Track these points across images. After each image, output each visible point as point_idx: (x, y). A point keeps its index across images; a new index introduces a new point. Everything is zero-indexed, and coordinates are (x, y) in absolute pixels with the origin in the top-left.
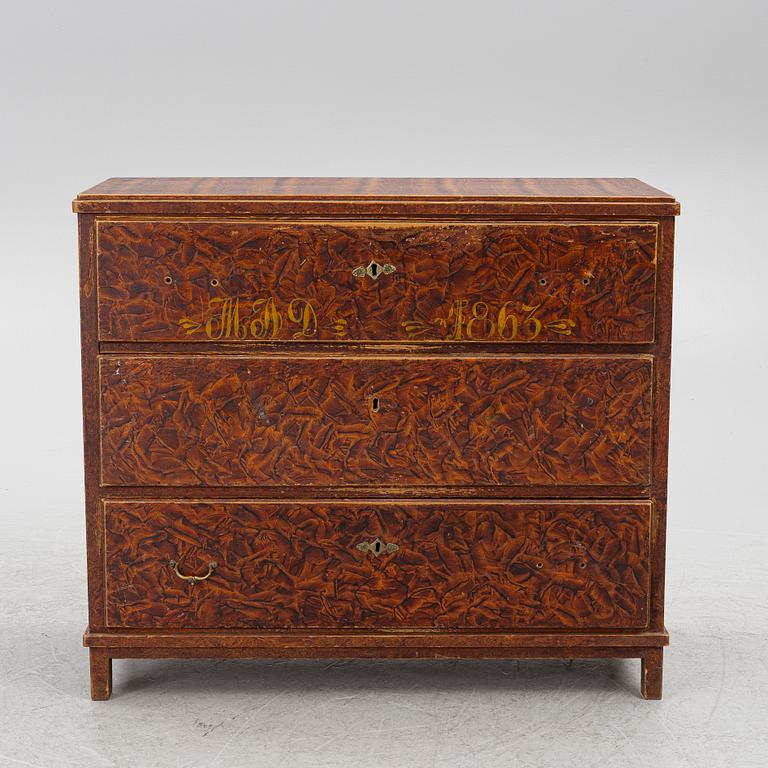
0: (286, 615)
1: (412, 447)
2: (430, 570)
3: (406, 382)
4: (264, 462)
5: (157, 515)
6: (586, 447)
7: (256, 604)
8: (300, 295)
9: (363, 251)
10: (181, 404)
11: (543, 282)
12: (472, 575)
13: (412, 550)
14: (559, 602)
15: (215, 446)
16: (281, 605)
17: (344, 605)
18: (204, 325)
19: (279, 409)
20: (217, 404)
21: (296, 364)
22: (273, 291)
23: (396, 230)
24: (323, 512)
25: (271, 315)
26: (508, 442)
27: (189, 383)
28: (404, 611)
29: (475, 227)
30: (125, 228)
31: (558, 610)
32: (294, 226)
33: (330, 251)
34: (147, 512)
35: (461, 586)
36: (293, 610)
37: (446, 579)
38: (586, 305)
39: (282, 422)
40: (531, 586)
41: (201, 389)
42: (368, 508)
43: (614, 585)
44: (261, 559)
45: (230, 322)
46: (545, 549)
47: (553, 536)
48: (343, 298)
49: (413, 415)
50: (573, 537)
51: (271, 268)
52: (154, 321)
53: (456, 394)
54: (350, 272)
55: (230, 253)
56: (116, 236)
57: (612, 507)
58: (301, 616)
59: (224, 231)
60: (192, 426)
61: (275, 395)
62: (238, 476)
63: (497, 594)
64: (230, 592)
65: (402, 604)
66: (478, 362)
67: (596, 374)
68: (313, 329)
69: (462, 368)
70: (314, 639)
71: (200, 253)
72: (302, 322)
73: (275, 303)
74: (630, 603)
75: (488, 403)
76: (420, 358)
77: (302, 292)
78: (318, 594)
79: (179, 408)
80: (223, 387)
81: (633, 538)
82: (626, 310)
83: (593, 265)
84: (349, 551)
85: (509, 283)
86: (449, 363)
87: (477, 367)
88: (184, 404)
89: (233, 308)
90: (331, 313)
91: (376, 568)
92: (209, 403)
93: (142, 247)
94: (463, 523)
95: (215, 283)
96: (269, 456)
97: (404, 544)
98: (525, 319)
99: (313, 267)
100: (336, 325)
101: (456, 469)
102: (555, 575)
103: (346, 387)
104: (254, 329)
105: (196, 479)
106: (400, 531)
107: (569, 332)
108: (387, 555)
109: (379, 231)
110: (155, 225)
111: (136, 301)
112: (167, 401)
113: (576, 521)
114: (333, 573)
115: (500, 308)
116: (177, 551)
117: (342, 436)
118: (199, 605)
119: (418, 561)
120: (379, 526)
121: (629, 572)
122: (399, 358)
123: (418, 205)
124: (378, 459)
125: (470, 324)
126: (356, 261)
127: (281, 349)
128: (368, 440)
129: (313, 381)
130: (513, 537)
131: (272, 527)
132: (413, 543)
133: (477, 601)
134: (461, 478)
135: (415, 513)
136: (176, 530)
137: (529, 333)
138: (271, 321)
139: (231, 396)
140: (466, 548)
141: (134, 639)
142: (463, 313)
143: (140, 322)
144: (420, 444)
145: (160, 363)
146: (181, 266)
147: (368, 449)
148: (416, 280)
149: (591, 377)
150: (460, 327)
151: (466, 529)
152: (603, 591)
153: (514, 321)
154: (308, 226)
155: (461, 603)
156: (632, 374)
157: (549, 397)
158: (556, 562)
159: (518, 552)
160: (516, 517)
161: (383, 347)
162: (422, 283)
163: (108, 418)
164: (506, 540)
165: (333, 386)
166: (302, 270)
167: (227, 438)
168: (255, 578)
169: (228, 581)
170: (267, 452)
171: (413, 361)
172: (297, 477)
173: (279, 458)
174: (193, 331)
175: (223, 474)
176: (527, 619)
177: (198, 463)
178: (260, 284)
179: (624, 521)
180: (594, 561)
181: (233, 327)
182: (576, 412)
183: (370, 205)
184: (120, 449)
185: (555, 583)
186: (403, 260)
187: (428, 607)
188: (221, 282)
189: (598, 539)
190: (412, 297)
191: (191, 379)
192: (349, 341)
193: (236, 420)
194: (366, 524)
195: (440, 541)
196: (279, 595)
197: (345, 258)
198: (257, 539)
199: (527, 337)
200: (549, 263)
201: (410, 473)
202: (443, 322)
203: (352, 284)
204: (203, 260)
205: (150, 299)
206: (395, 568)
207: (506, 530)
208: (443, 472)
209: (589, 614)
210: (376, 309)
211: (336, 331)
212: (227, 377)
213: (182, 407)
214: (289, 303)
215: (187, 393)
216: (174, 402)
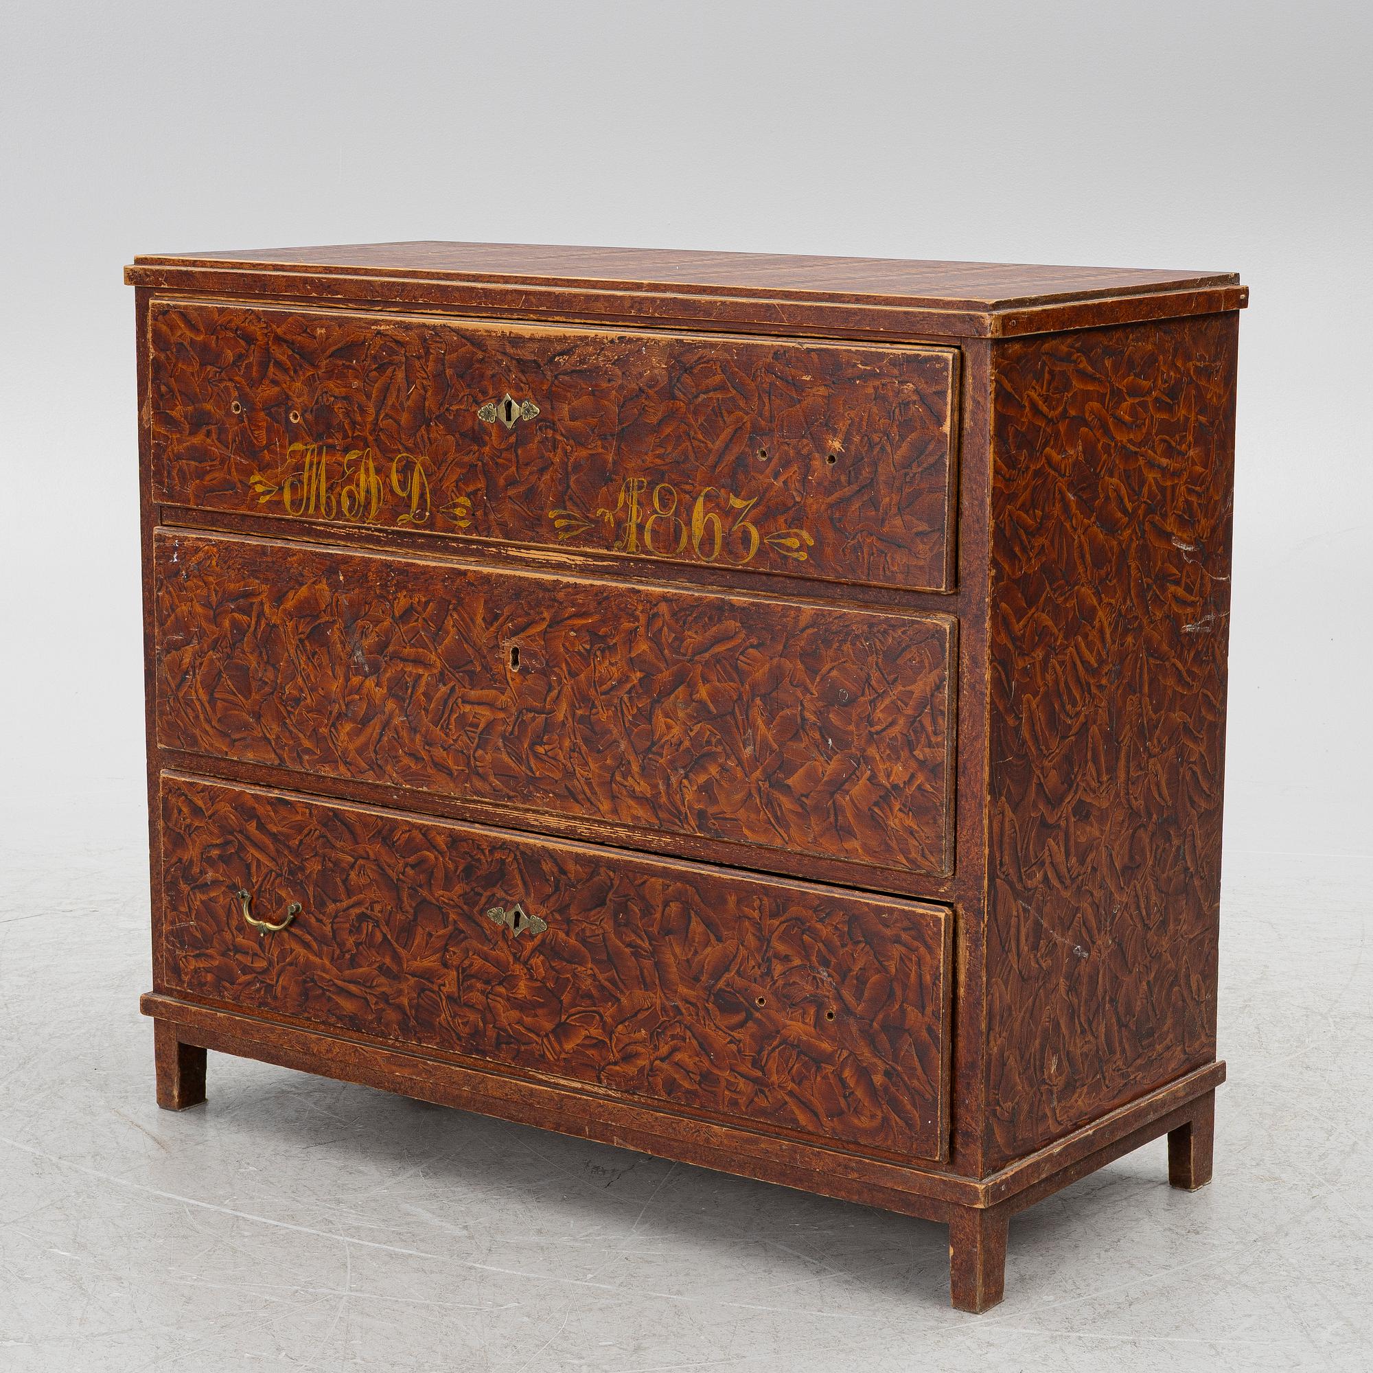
0: (392, 1015)
1: (567, 743)
2: (594, 976)
3: (558, 623)
4: (361, 740)
5: (225, 808)
6: (837, 785)
7: (352, 988)
8: (408, 450)
9: (493, 376)
10: (253, 622)
11: (764, 454)
12: (656, 998)
13: (567, 934)
14: (793, 1080)
15: (297, 701)
16: (385, 997)
17: (473, 1017)
18: (281, 489)
19: (381, 647)
20: (300, 630)
21: (405, 571)
22: (370, 438)
23: (541, 340)
24: (441, 840)
25: (368, 480)
26: (711, 756)
27: (264, 587)
28: (558, 1048)
29: (657, 342)
30: (183, 314)
31: (791, 1093)
32: (400, 323)
33: (447, 371)
34: (213, 799)
35: (641, 1016)
36: (399, 1007)
37: (619, 1000)
38: (830, 506)
39: (385, 671)
40: (748, 1040)
41: (279, 598)
42: (504, 845)
43: (881, 1066)
44: (357, 911)
45: (314, 487)
46: (769, 972)
47: (781, 948)
48: (466, 459)
49: (568, 684)
50: (814, 959)
51: (369, 397)
52: (218, 475)
53: (633, 655)
54: (475, 413)
55: (313, 365)
56: (173, 327)
57: (879, 910)
58: (413, 1023)
59: (305, 326)
60: (267, 662)
61: (377, 622)
62: (328, 758)
63: (695, 1042)
64: (317, 960)
65: (553, 1031)
66: (664, 598)
67: (853, 644)
68: (424, 510)
69: (640, 608)
70: (435, 1068)
71: (278, 364)
72: (410, 497)
73: (374, 459)
74: (909, 1107)
75: (681, 678)
76: (579, 581)
77: (410, 444)
78: (436, 988)
79: (252, 628)
80: (307, 600)
81: (913, 975)
82: (898, 521)
83: (842, 426)
84: (479, 919)
85: (710, 451)
86: (621, 594)
87: (663, 608)
88: (258, 623)
89: (319, 463)
90: (449, 484)
91: (517, 959)
92: (290, 624)
93: (205, 347)
94: (643, 898)
95: (296, 417)
96: (369, 730)
97: (556, 921)
98: (734, 523)
99: (425, 399)
100: (455, 506)
101: (632, 795)
102: (785, 1026)
103: (472, 620)
104: (346, 503)
105: (273, 756)
106: (549, 896)
107: (804, 556)
108: (532, 937)
109: (517, 340)
110: (221, 311)
111: (197, 440)
112: (236, 615)
113: (819, 926)
114: (455, 954)
115: (695, 499)
116: (249, 874)
117: (467, 708)
118: (279, 976)
119: (575, 958)
120: (520, 882)
121: (906, 1046)
122: (548, 577)
123: (575, 296)
124: (519, 760)
125: (649, 525)
126: (484, 393)
128: (504, 721)
129: (427, 603)
130: (719, 939)
131: (372, 856)
132: (569, 921)
133: (664, 1050)
134: (640, 812)
135: (571, 867)
136: (248, 838)
137: (740, 549)
138: (368, 491)
139: (318, 617)
140: (646, 945)
141: (201, 1014)
142: (638, 503)
143: (201, 474)
144: (579, 741)
145: (228, 547)
146: (254, 384)
147: (504, 738)
148: (571, 435)
149: (845, 648)
150: (634, 529)
151: (647, 910)
152: (864, 1073)
153: (718, 525)
154: (419, 326)
155: (641, 1049)
156: (914, 649)
157: (777, 677)
158: (787, 1000)
159: (727, 969)
160: (724, 901)
161: (533, 554)
162: (579, 440)
163: (165, 634)
164: (707, 943)
165: (455, 616)
166: (409, 403)
167: (312, 690)
168: (350, 941)
169: (315, 939)
170: (365, 721)
171: (568, 585)
172: (406, 773)
173: (381, 735)
174: (268, 497)
175: (308, 751)
176: (743, 1101)
177: (276, 728)
178: (353, 423)
179: (897, 940)
180: (846, 1010)
181: (318, 496)
182: (819, 713)
183: (507, 292)
184: (179, 686)
185: (784, 1041)
186: (549, 397)
187: (594, 1046)
188: (303, 416)
189: (856, 969)
190: (564, 464)
191: (266, 581)
192: (474, 537)
193: (325, 660)
194: (499, 876)
195: (608, 926)
196: (382, 980)
197: (469, 386)
198: (353, 875)
199: (737, 557)
200: (772, 417)
201: (566, 794)
202: (609, 516)
203: (477, 435)
204: (280, 376)
205: (214, 436)
206: (543, 962)
207: (708, 924)
208: (614, 797)
209: (841, 1113)
210: (511, 482)
211: (455, 518)
212: (314, 583)
213: (256, 628)
214: (392, 460)
215: (262, 603)
216: (245, 617)
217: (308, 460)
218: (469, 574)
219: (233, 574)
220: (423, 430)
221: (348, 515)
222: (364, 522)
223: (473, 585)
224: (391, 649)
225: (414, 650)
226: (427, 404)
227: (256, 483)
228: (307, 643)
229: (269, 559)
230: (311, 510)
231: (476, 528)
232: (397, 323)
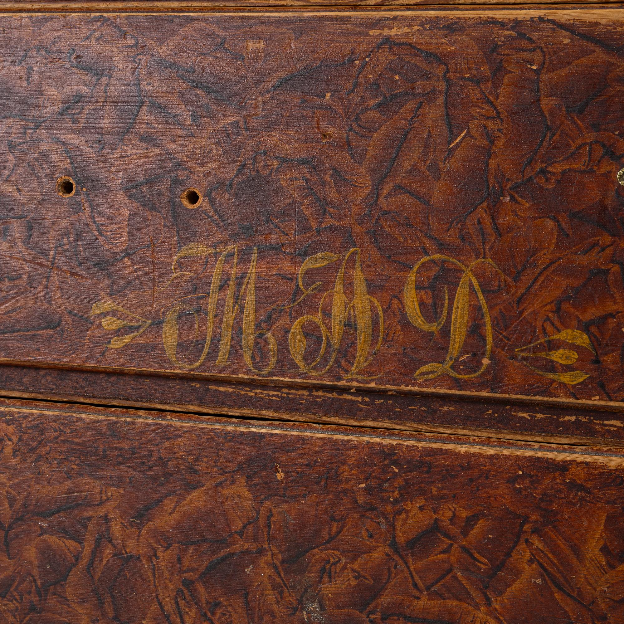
8: (443, 247)
10: (87, 550)
18: (158, 324)
19: (364, 597)
20: (187, 564)
22: (360, 230)
25: (350, 303)
27: (111, 491)
32: (435, 21)
33: (544, 102)
45: (229, 318)
48: (583, 260)
51: (358, 156)
54: (608, 175)
55: (235, 106)
61: (355, 553)
68: (477, 355)
71: (159, 109)
72: (445, 332)
73: (366, 268)
77: (451, 236)
79: (84, 562)
88: (97, 552)
89: (240, 278)
90: (540, 306)
92: (165, 555)
95: (193, 198)
99: (489, 154)
100: (553, 346)
103: (577, 552)
104: (299, 345)
112: (51, 539)
127: (381, 414)
129: (471, 521)
138: (350, 324)
139: (224, 542)
154: (480, 23)
165: (537, 543)
166: (454, 163)
174: (127, 339)
181: (237, 335)
188: (209, 195)
191: (116, 482)
192: (596, 401)
197: (594, 126)
204: (163, 130)
205: (17, 240)
211: (553, 367)
212: (217, 485)
213: (91, 562)
214: (409, 267)
215: (106, 520)
216: (70, 543)
217: (216, 272)
218: (573, 469)
219: (46, 469)
220: (481, 212)
221: (302, 365)
222: (340, 379)
223: (580, 487)
224: (385, 599)
225: (436, 603)
226: (493, 163)
227: (103, 315)
228: (201, 589)
229: (125, 444)
230: (222, 358)
231: (602, 386)
232: (429, 20)
